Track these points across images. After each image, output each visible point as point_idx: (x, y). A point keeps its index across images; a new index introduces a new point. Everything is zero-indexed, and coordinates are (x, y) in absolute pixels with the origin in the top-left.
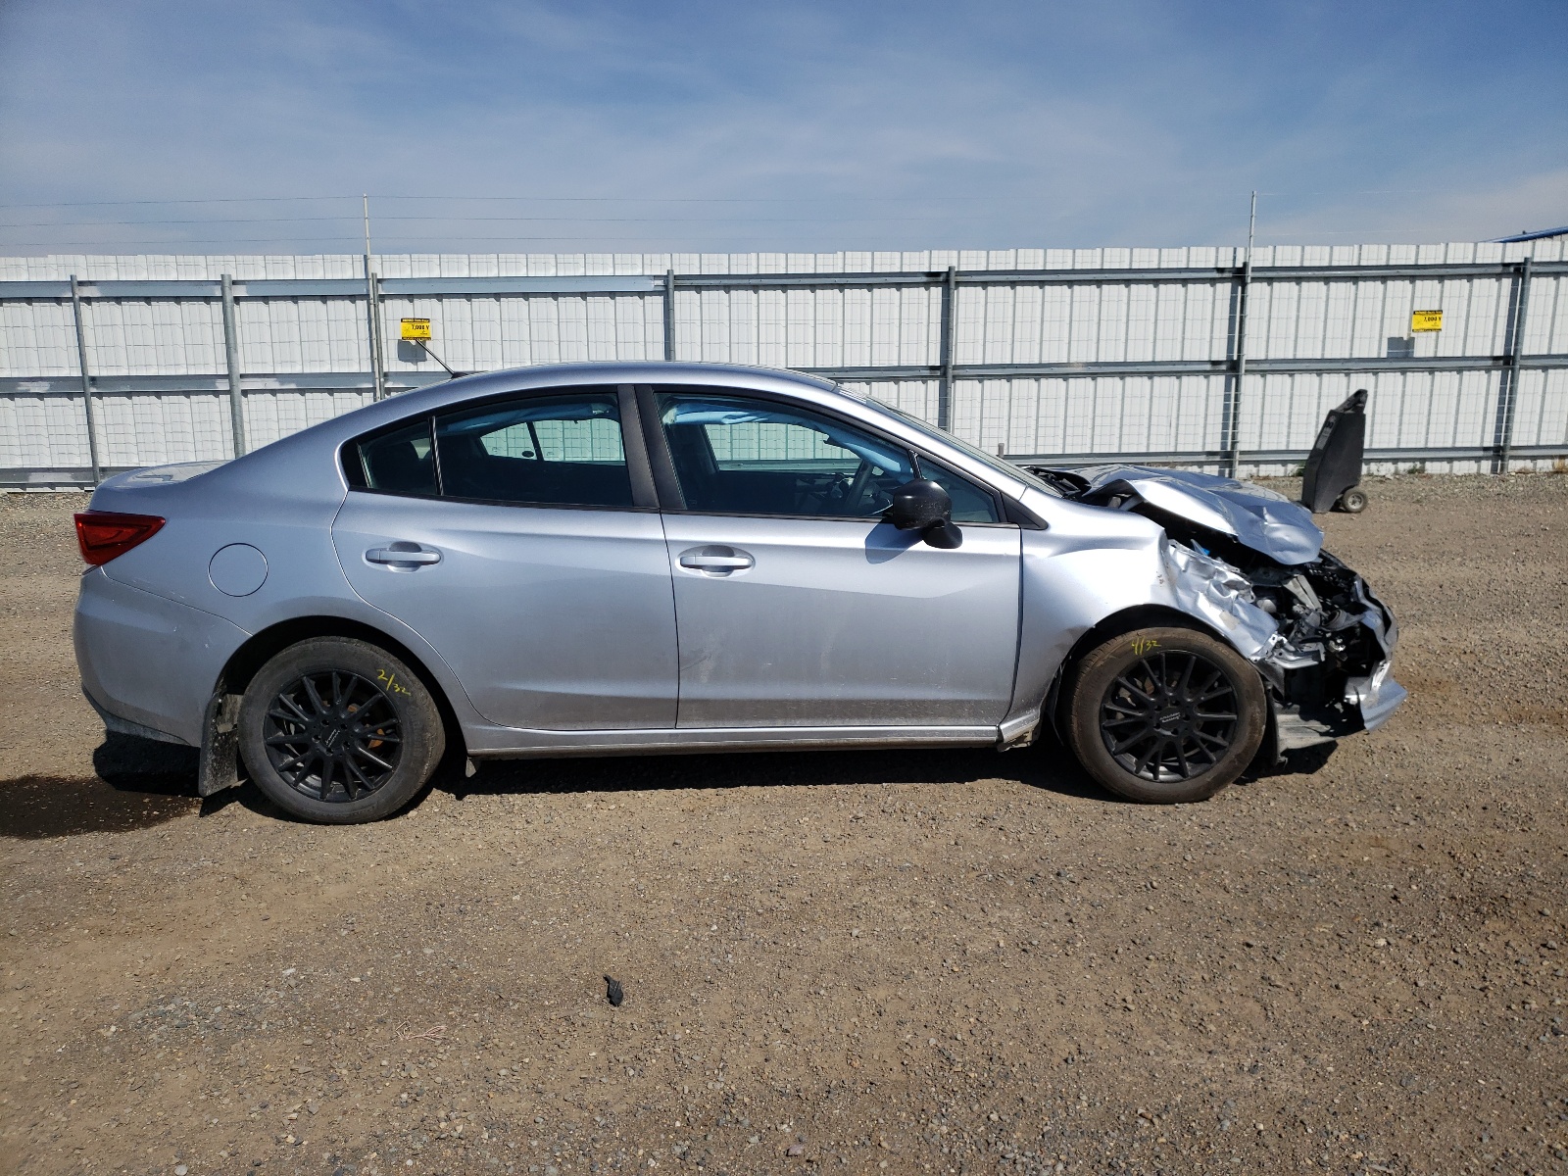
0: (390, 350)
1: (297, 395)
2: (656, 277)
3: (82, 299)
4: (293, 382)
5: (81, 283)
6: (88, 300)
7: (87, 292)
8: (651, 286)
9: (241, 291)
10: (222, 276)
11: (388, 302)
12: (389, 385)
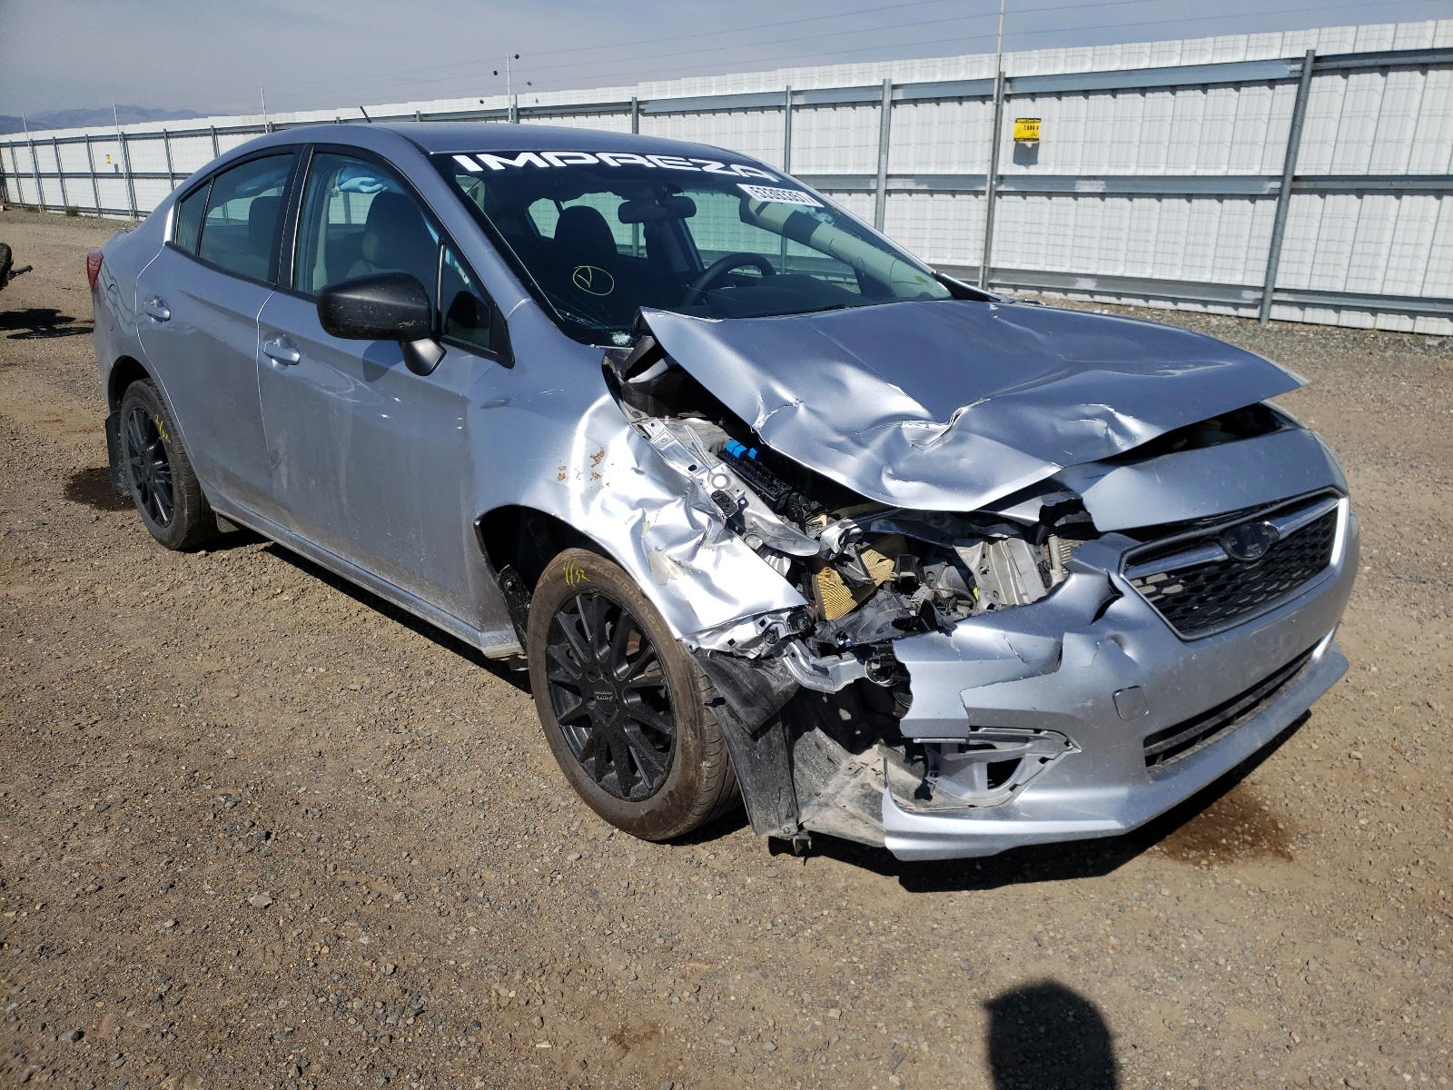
0: (1007, 150)
1: (927, 196)
2: (1294, 60)
3: (793, 107)
4: (926, 183)
5: (795, 93)
6: (797, 107)
7: (799, 100)
8: (1286, 71)
9: (899, 95)
10: (884, 80)
11: (1013, 102)
12: (1002, 188)
